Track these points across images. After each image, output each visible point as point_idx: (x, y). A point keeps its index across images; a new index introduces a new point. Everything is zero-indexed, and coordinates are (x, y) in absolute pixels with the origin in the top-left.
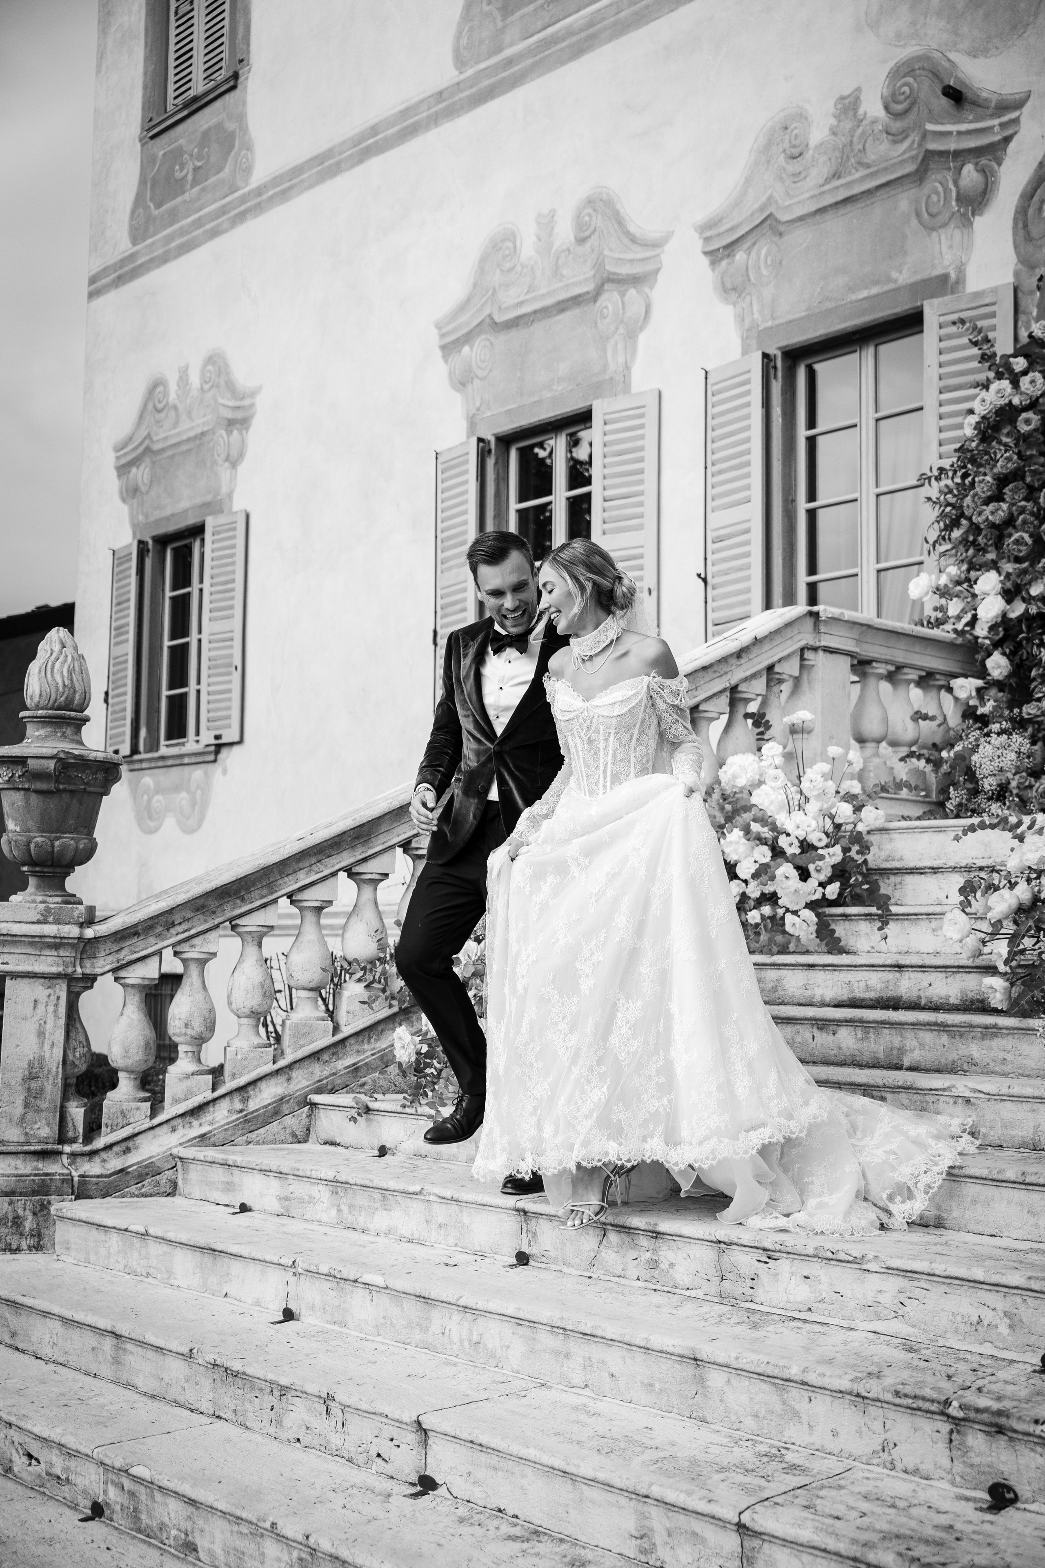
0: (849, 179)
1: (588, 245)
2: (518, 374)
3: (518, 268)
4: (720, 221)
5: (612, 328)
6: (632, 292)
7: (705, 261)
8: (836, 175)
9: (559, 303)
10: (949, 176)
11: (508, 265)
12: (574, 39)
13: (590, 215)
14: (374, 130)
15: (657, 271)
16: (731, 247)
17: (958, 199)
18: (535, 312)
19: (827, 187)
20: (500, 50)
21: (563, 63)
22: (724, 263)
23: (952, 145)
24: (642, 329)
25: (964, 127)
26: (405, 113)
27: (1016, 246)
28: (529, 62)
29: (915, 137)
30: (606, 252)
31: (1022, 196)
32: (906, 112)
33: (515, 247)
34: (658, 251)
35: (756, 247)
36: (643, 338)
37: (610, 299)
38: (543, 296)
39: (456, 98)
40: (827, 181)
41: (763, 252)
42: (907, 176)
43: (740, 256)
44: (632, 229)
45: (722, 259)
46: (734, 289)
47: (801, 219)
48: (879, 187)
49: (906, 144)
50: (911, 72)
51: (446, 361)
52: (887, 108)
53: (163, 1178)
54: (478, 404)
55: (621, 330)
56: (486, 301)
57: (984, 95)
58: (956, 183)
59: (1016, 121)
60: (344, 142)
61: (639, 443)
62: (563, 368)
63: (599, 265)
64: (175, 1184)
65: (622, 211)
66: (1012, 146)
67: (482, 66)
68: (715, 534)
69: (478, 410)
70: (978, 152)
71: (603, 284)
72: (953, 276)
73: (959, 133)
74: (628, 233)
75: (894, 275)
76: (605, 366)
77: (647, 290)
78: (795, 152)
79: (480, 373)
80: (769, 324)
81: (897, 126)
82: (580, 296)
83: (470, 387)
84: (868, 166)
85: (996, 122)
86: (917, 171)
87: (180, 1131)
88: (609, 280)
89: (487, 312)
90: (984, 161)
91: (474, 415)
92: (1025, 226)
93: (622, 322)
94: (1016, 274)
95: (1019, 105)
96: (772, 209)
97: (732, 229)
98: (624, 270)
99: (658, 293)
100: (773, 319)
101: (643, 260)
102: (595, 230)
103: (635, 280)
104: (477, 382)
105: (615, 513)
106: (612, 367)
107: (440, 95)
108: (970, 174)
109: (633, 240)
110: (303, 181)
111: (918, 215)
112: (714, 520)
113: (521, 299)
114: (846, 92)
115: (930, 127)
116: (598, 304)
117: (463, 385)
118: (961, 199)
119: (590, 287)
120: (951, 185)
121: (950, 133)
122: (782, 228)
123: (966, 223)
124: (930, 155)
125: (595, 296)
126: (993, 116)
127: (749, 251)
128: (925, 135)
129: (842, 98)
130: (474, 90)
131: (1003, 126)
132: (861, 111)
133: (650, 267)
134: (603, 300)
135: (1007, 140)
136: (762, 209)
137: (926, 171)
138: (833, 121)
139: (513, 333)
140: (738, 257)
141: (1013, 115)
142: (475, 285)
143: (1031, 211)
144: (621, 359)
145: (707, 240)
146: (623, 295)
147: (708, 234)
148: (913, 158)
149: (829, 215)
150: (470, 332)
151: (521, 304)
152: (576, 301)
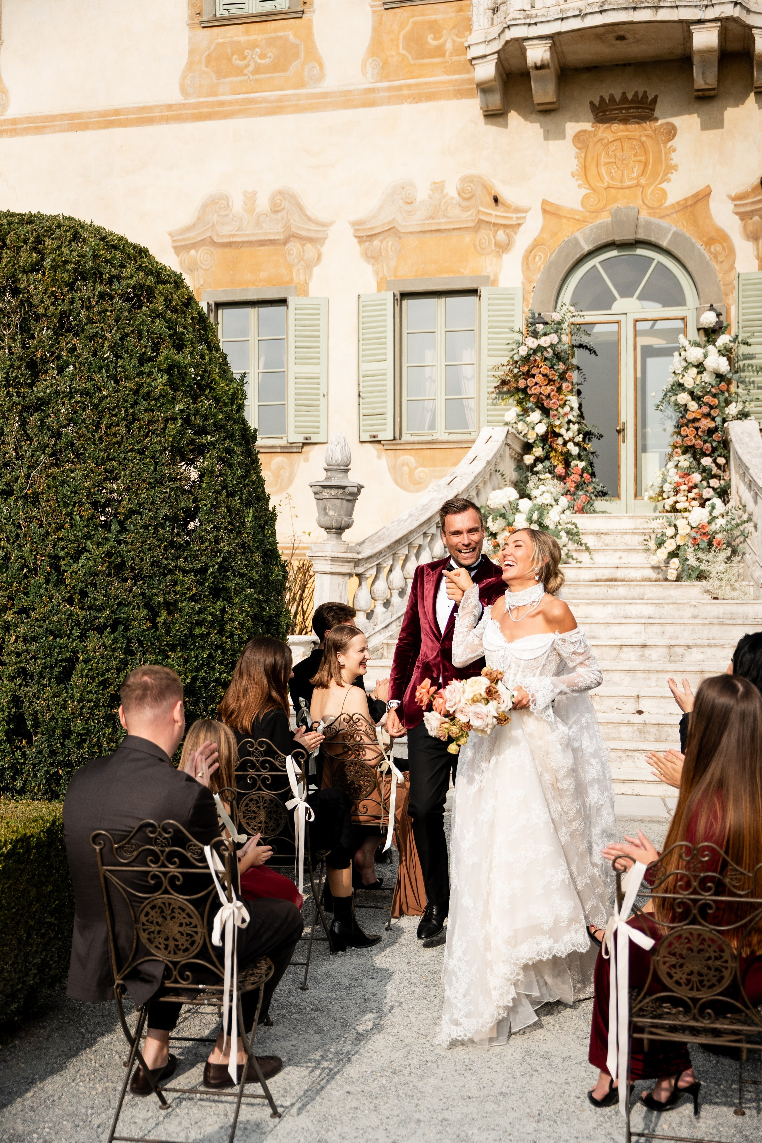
0: (438, 221)
1: (279, 215)
2: (231, 272)
3: (231, 216)
4: (365, 222)
5: (296, 261)
6: (308, 246)
7: (355, 241)
8: (431, 217)
9: (260, 241)
10: (491, 233)
11: (223, 213)
12: (268, 105)
13: (280, 200)
14: (117, 112)
15: (325, 238)
16: (371, 237)
17: (495, 244)
18: (243, 242)
19: (426, 222)
20: (215, 94)
21: (261, 115)
22: (367, 244)
23: (493, 220)
24: (315, 265)
25: (499, 214)
26: (143, 109)
27: (523, 271)
28: (237, 108)
29: (473, 211)
30: (292, 221)
31: (526, 251)
32: (469, 199)
33: (228, 204)
34: (326, 229)
35: (386, 241)
36: (316, 270)
37: (294, 246)
38: (248, 235)
39: (183, 112)
40: (426, 219)
41: (390, 244)
42: (469, 228)
43: (376, 242)
44: (309, 214)
45: (365, 241)
46: (373, 258)
47: (411, 233)
48: (454, 229)
49: (469, 213)
50: (472, 181)
51: (178, 256)
52: (459, 194)
53: (379, 653)
54: (202, 283)
55: (302, 263)
56: (208, 229)
57: (508, 202)
58: (494, 237)
59: (524, 218)
60: (91, 112)
61: (317, 322)
62: (263, 275)
63: (287, 226)
64: (382, 654)
65: (302, 203)
66: (522, 228)
67: (203, 100)
68: (364, 373)
69: (202, 286)
70: (506, 226)
71: (290, 237)
72: (492, 277)
73: (496, 216)
74: (306, 215)
75: (462, 270)
76: (292, 280)
77: (319, 247)
78: (409, 201)
79: (203, 267)
80: (393, 278)
81: (465, 203)
82: (274, 240)
83: (196, 273)
84: (449, 218)
85: (514, 215)
86: (475, 227)
87: (383, 634)
88: (294, 236)
89: (209, 234)
90: (508, 231)
91: (199, 288)
92: (527, 264)
93: (302, 259)
94: (523, 283)
95: (526, 211)
96: (395, 224)
97: (371, 229)
98: (304, 233)
99: (326, 249)
100: (395, 276)
101: (316, 231)
102: (284, 209)
103: (311, 240)
104: (200, 271)
105: (302, 355)
106: (296, 280)
107: (170, 107)
108: (501, 235)
109: (310, 219)
110: (56, 126)
111: (475, 246)
112: (364, 366)
113: (233, 233)
114: (438, 181)
115: (481, 209)
116: (286, 247)
117: (191, 271)
118: (497, 245)
119: (281, 237)
120: (492, 237)
121: (492, 215)
122: (401, 235)
123: (499, 256)
124: (480, 221)
125: (285, 242)
126: (512, 212)
127: (382, 241)
128: (479, 212)
129: (435, 183)
130: (196, 111)
131: (518, 218)
132: (445, 192)
133: (320, 235)
134: (290, 245)
135: (519, 225)
136: (389, 223)
137: (479, 228)
138: (431, 193)
139: (227, 250)
140: (375, 242)
141: (523, 215)
142: (199, 219)
143: (530, 258)
144: (302, 278)
145: (356, 230)
146: (303, 245)
147: (357, 227)
148: (473, 221)
149: (427, 235)
150: (195, 243)
151: (233, 235)
152: (272, 242)
